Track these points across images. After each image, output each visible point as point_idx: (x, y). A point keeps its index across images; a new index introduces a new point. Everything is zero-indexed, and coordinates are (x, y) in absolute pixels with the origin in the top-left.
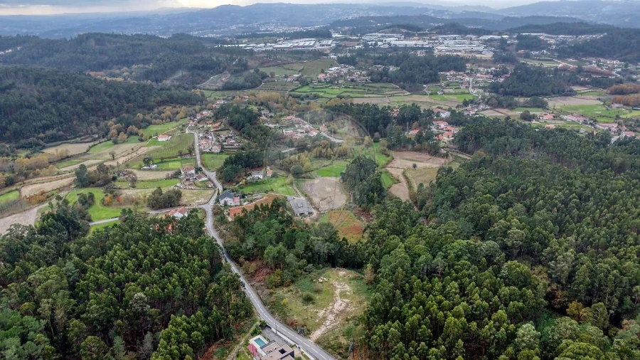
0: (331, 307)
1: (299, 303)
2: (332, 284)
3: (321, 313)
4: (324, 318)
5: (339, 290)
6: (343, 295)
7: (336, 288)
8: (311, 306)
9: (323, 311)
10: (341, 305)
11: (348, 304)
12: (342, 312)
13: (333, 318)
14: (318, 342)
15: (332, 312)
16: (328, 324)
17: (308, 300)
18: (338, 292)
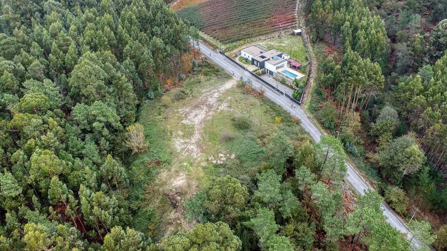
0: (210, 113)
1: (256, 121)
2: (203, 151)
3: (224, 107)
4: (220, 100)
5: (193, 140)
6: (188, 132)
7: (198, 145)
8: (238, 115)
9: (221, 108)
10: (196, 115)
11: (186, 117)
12: (196, 107)
13: (210, 99)
14: (228, 77)
15: (210, 107)
16: (216, 94)
17: (242, 126)
18: (197, 136)
